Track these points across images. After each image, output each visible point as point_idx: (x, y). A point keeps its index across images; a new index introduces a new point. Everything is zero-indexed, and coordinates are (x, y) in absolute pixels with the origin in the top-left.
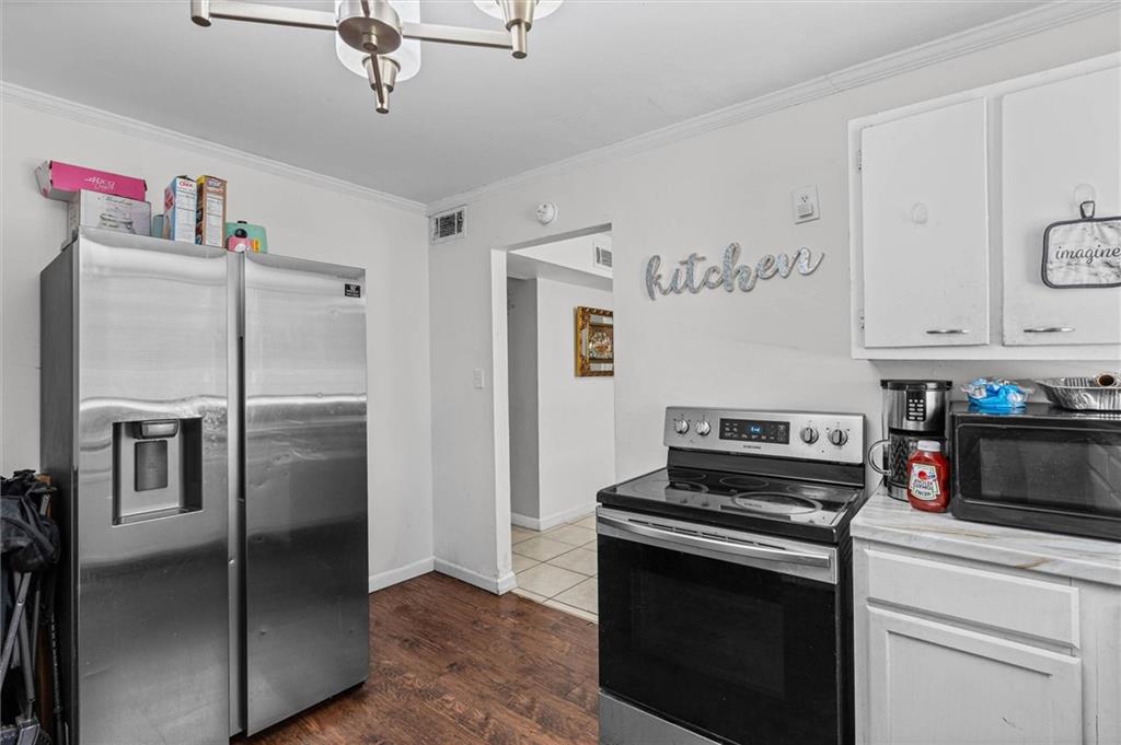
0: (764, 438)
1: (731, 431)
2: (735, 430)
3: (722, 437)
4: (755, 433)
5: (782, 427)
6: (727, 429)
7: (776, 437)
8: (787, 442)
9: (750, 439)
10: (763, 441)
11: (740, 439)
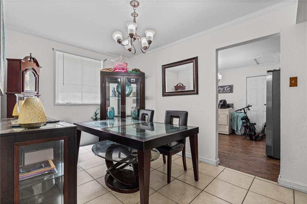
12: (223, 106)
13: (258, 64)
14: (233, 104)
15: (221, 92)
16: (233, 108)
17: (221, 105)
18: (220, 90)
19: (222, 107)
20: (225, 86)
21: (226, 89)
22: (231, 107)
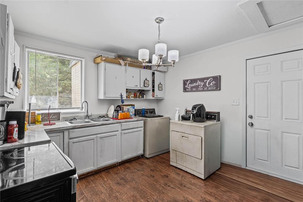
12: (197, 116)
13: (269, 27)
14: (219, 113)
15: (200, 89)
16: (219, 120)
17: (193, 115)
18: (199, 85)
19: (196, 118)
20: (207, 78)
21: (209, 83)
22: (214, 119)
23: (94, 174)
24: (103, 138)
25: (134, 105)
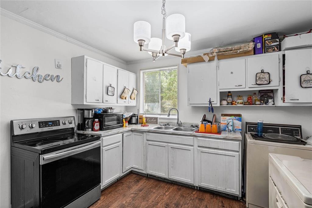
0: (53, 125)
1: (43, 125)
2: (44, 124)
3: (40, 127)
4: (50, 124)
5: (58, 122)
6: (41, 125)
7: (56, 124)
8: (60, 125)
9: (49, 126)
10: (53, 126)
11: (46, 127)
23: (170, 183)
24: (174, 149)
25: (239, 115)
